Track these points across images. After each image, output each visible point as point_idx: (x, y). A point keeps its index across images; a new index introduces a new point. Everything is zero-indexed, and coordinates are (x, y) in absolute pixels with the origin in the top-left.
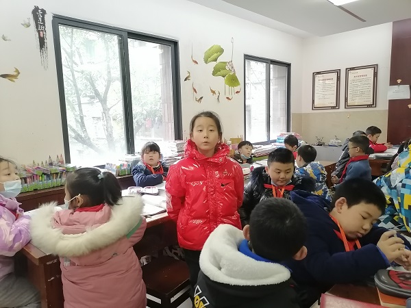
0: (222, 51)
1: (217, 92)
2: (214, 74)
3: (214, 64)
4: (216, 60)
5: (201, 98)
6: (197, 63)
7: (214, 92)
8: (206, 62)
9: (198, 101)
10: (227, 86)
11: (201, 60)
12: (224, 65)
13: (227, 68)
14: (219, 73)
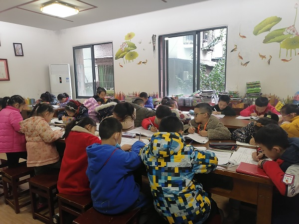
0: (280, 19)
1: (267, 56)
2: (265, 42)
3: (267, 33)
4: (269, 30)
5: (248, 62)
8: (256, 33)
9: (244, 65)
10: (284, 49)
11: (250, 34)
12: (280, 32)
13: (285, 33)
14: (272, 40)
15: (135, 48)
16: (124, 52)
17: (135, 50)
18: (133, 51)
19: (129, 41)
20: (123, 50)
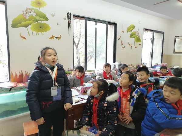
0: (134, 27)
1: (131, 45)
2: (130, 37)
4: (131, 31)
5: (125, 47)
7: (130, 45)
8: (128, 32)
9: (123, 48)
10: (136, 42)
11: (125, 31)
12: (135, 33)
14: (132, 36)
15: (47, 19)
16: (29, 20)
17: (46, 22)
18: (43, 22)
19: (38, 9)
20: (27, 18)
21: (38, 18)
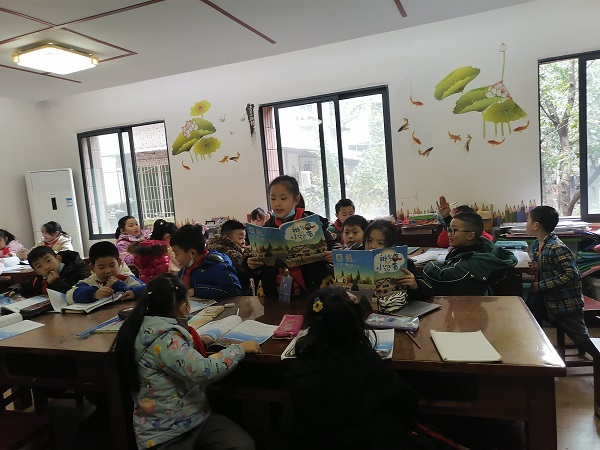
0: (476, 72)
2: (457, 111)
4: (461, 89)
5: (431, 149)
6: (420, 104)
7: (457, 138)
8: (439, 97)
9: (424, 154)
10: (491, 125)
11: (429, 98)
12: (481, 93)
13: (488, 95)
14: (467, 108)
15: (213, 130)
16: (191, 139)
17: (213, 135)
18: (209, 136)
19: (200, 117)
20: (188, 136)
21: (201, 132)
